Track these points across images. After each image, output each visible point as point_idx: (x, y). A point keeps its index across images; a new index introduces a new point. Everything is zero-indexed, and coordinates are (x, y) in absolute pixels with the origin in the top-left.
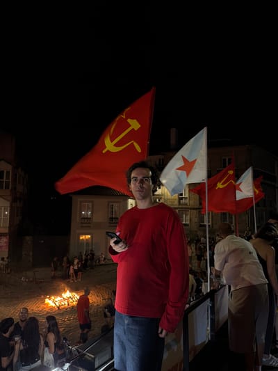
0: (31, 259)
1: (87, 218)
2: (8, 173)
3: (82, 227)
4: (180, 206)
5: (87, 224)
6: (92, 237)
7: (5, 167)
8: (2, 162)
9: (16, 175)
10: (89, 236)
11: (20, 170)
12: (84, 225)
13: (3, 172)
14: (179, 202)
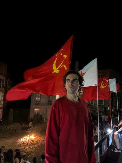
0: (12, 119)
1: (38, 101)
2: (3, 80)
3: (35, 105)
4: (80, 96)
5: (38, 103)
6: (40, 109)
7: (2, 78)
8: (1, 75)
9: (7, 81)
10: (39, 109)
11: (9, 79)
12: (36, 104)
13: (1, 80)
14: (79, 94)
